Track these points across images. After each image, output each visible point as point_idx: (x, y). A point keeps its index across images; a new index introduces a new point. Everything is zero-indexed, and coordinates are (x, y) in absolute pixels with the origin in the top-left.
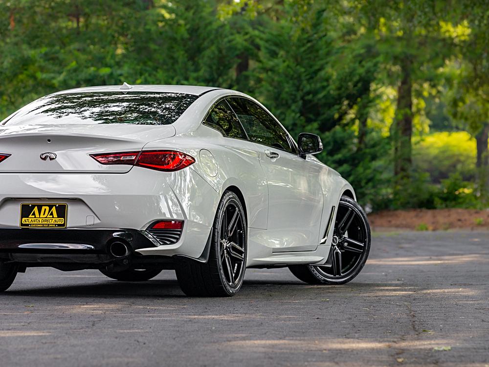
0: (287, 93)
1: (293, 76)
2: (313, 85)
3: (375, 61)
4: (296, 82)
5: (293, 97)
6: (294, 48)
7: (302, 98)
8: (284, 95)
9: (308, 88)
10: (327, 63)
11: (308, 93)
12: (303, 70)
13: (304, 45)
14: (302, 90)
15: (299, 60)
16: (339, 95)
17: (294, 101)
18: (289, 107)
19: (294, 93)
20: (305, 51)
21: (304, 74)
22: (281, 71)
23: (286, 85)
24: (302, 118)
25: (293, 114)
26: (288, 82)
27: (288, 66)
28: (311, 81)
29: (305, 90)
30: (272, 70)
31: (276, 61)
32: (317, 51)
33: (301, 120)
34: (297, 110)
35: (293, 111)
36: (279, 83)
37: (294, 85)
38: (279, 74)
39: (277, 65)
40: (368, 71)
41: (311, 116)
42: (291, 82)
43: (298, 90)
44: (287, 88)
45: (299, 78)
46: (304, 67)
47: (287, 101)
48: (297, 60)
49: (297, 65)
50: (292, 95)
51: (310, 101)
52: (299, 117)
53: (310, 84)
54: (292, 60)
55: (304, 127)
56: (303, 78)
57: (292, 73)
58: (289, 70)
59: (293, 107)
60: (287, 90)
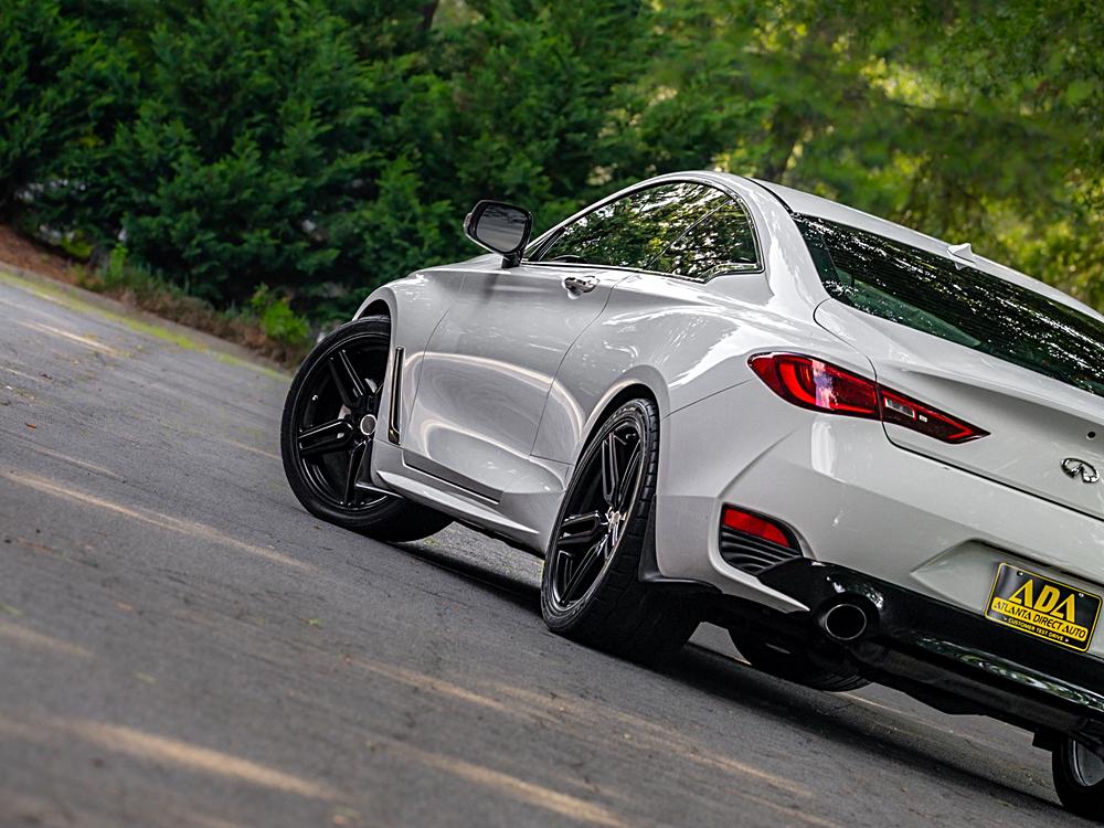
0: (530, 109)
1: (558, 75)
2: (595, 112)
3: (752, 105)
4: (560, 91)
5: (540, 123)
6: (581, 12)
7: (561, 134)
8: (521, 113)
9: (583, 115)
10: (643, 72)
11: (579, 127)
12: (585, 69)
13: (602, 14)
14: (567, 115)
15: (583, 44)
16: (647, 154)
17: (540, 134)
18: (524, 145)
19: (546, 114)
20: (602, 27)
21: (585, 81)
22: (533, 54)
23: (534, 91)
24: (545, 178)
25: (528, 164)
26: (539, 85)
27: (554, 50)
28: (595, 100)
29: (573, 119)
30: (512, 43)
31: (528, 27)
32: (630, 37)
33: (541, 183)
34: (540, 157)
35: (530, 156)
36: (518, 81)
37: (553, 96)
38: (526, 58)
39: (528, 38)
40: (729, 124)
41: (567, 182)
42: (548, 87)
43: (557, 112)
44: (535, 97)
45: (569, 87)
46: (588, 64)
47: (522, 127)
48: (575, 42)
49: (576, 54)
50: (540, 117)
51: (576, 147)
52: (540, 175)
53: (590, 107)
54: (567, 38)
55: (543, 201)
56: (578, 88)
57: (558, 66)
58: (554, 58)
59: (533, 147)
60: (532, 101)
